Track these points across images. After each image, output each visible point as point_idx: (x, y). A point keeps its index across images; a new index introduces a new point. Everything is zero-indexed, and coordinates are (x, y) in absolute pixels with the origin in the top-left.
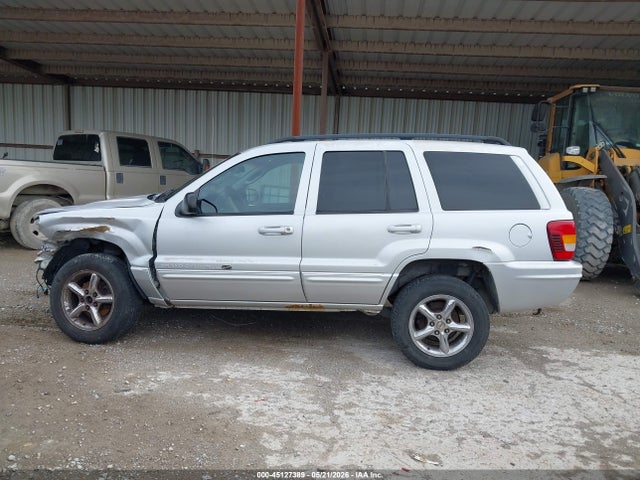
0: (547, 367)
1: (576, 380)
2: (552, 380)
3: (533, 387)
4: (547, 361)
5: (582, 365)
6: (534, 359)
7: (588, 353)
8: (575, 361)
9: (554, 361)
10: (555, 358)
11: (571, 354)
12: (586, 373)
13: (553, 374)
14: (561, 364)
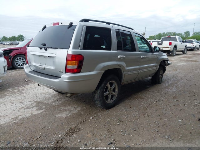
0: (35, 104)
1: (25, 103)
2: (32, 100)
3: (37, 97)
4: (36, 106)
5: (23, 110)
6: (41, 105)
7: (20, 117)
8: (26, 110)
9: (33, 107)
10: (34, 109)
11: (28, 114)
12: (22, 107)
13: (32, 102)
14: (31, 107)
